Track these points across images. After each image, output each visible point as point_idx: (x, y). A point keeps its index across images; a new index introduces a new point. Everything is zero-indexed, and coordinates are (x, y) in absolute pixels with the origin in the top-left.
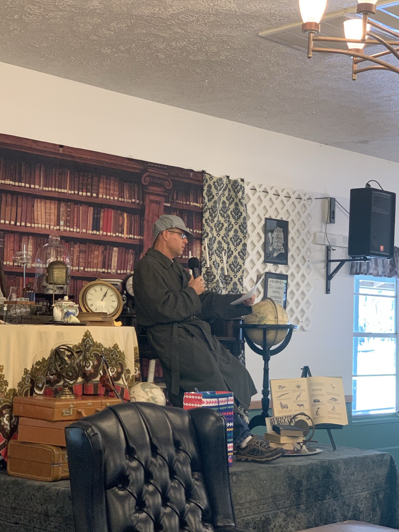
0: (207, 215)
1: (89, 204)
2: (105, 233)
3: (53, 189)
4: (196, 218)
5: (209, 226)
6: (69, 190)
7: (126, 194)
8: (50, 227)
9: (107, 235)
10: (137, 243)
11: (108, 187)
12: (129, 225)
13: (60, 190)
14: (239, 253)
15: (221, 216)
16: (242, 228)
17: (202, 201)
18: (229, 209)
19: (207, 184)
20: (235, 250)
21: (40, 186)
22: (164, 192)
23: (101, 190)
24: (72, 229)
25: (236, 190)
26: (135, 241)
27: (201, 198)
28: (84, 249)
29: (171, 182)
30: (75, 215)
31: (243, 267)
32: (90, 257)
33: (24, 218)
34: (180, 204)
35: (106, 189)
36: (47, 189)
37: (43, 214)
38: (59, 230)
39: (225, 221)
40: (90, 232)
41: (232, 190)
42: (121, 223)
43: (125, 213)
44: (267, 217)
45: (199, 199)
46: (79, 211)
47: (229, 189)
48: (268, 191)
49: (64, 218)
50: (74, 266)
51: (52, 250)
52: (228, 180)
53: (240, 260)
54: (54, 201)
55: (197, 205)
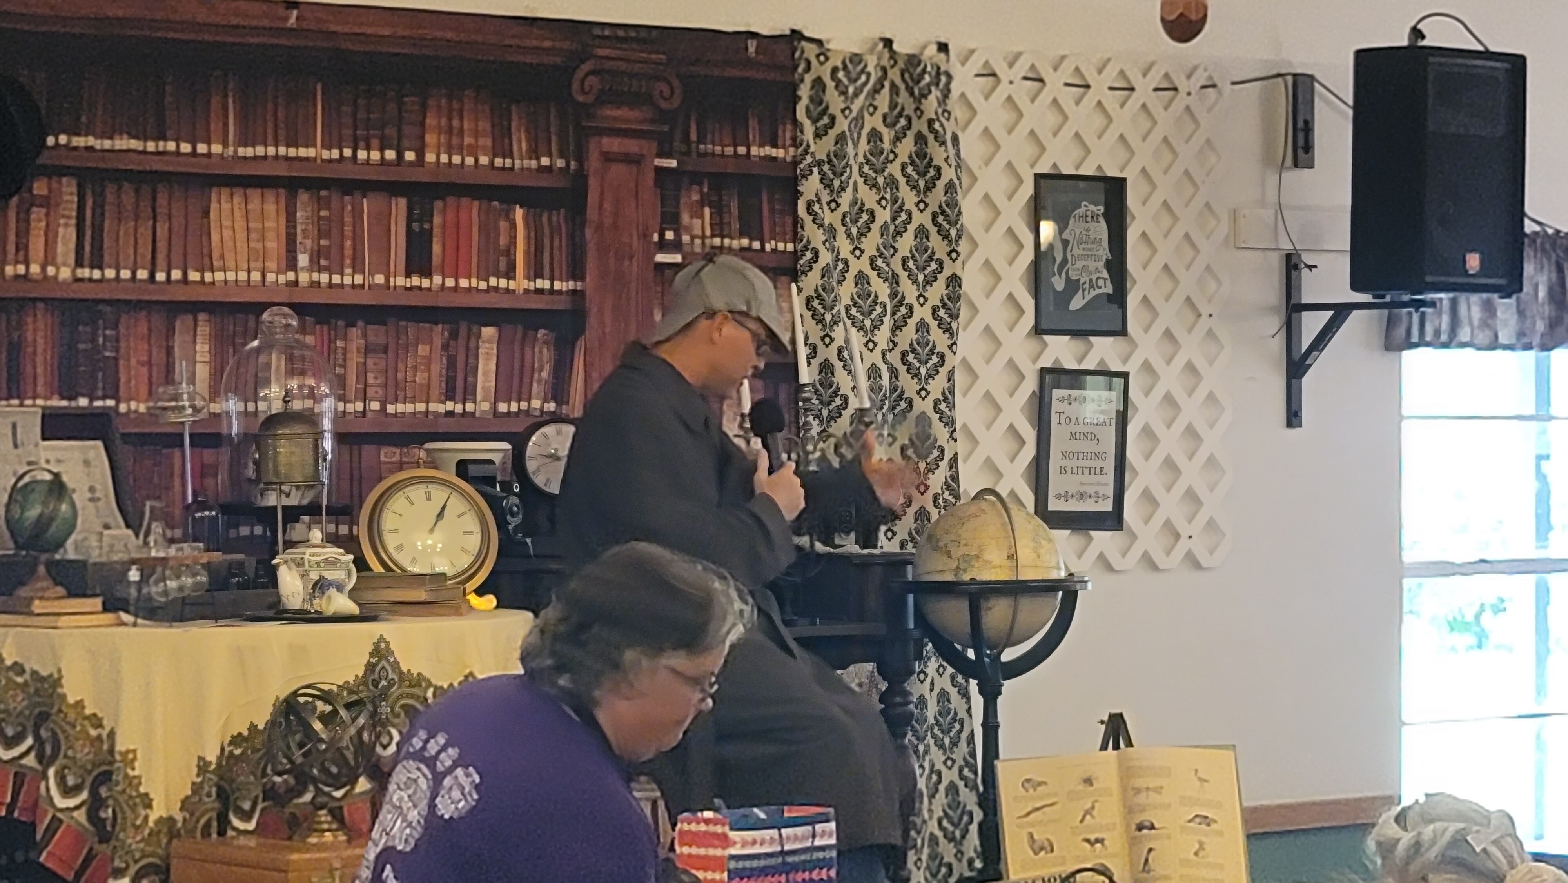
0: (811, 186)
1: (393, 188)
2: (450, 282)
3: (271, 151)
4: (771, 201)
5: (821, 226)
6: (323, 147)
7: (520, 142)
8: (264, 276)
9: (456, 288)
10: (562, 304)
11: (456, 123)
12: (532, 249)
13: (292, 152)
14: (934, 310)
15: (865, 182)
16: (944, 223)
17: (794, 139)
18: (896, 156)
19: (808, 78)
20: (922, 300)
21: (225, 145)
22: (652, 121)
23: (431, 139)
24: (336, 279)
25: (916, 91)
26: (555, 297)
27: (789, 127)
28: (382, 340)
29: (676, 83)
30: (348, 230)
31: (951, 361)
32: (401, 366)
33: (176, 258)
34: (713, 154)
35: (450, 131)
36: (249, 152)
37: (241, 235)
38: (296, 283)
39: (879, 202)
40: (400, 281)
41: (902, 86)
42: (503, 241)
43: (518, 206)
44: (1044, 168)
45: (780, 132)
46: (357, 215)
47: (893, 85)
48: (1044, 76)
49: (308, 243)
50: (350, 402)
51: (274, 356)
52: (887, 55)
53: (937, 337)
54: (274, 190)
55: (774, 152)
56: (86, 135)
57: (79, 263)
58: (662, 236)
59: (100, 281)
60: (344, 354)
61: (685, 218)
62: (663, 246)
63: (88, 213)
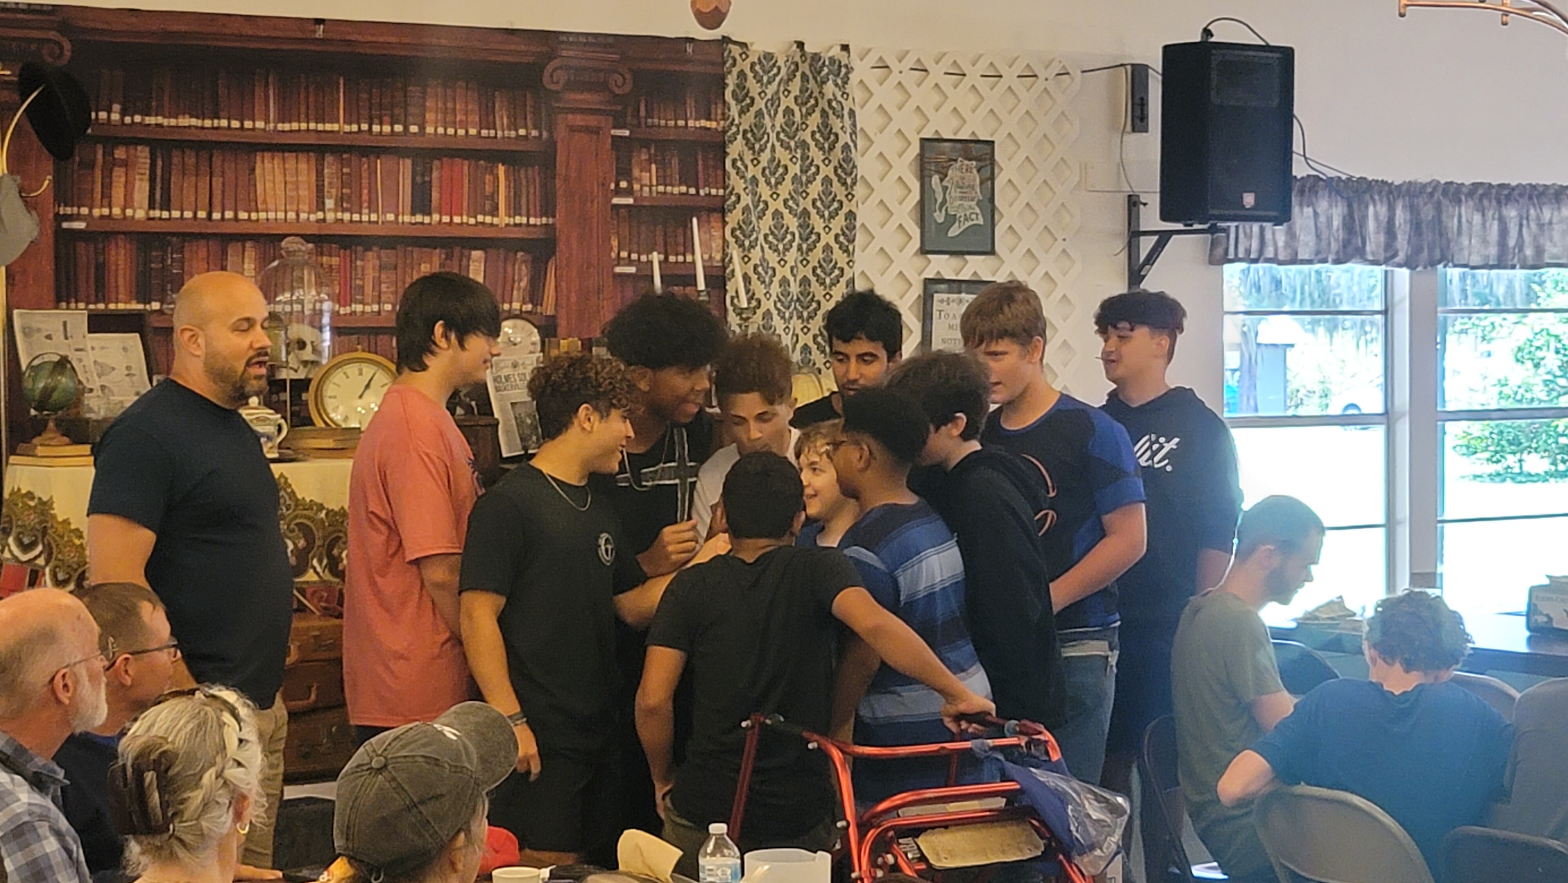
0: (737, 148)
1: (401, 152)
2: (446, 219)
3: (304, 126)
4: (705, 160)
5: (745, 177)
6: (345, 122)
7: (502, 117)
8: (298, 215)
9: (451, 224)
10: (539, 234)
11: (450, 105)
12: (512, 194)
13: (320, 127)
14: (836, 237)
15: (781, 145)
16: (843, 174)
17: (723, 114)
18: (806, 126)
19: (735, 71)
20: (827, 229)
21: (267, 122)
22: (608, 103)
23: (430, 116)
24: (356, 217)
25: (819, 79)
26: (533, 230)
27: (720, 106)
28: (393, 260)
29: (628, 76)
31: (850, 273)
33: (229, 202)
34: (659, 126)
35: (445, 111)
36: (287, 127)
37: (280, 186)
38: (324, 220)
39: (792, 160)
40: (407, 219)
41: (810, 76)
42: (488, 189)
43: (500, 165)
44: (927, 134)
45: (713, 111)
46: (372, 172)
47: (803, 74)
48: (928, 68)
49: (334, 191)
50: (368, 304)
51: (306, 272)
52: (799, 54)
53: (838, 256)
54: (305, 155)
55: (708, 124)
56: (157, 115)
57: (152, 207)
58: (617, 185)
59: (169, 219)
60: (363, 271)
61: (636, 172)
62: (618, 192)
63: (159, 172)
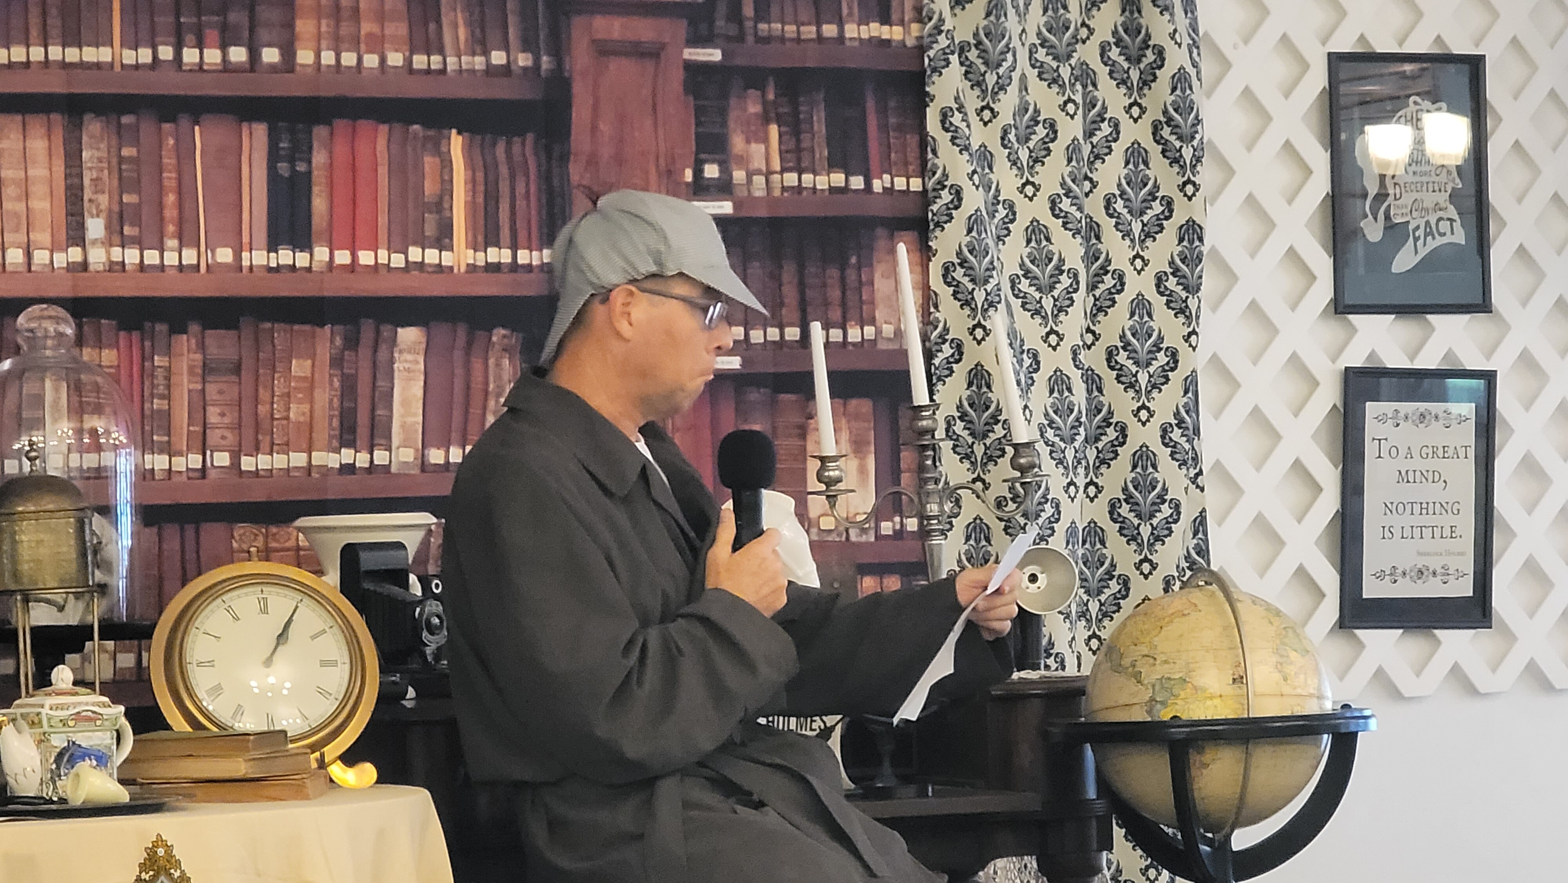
0: (948, 85)
1: (244, 109)
2: (343, 257)
3: (37, 53)
4: (883, 111)
5: (966, 148)
7: (456, 27)
8: (29, 255)
9: (353, 267)
10: (532, 287)
11: (345, 2)
12: (480, 199)
13: (72, 55)
14: (1160, 279)
15: (1040, 75)
16: (1173, 139)
17: (918, 9)
18: (1091, 31)
20: (1138, 263)
23: (304, 26)
24: (152, 257)
26: (520, 276)
28: (232, 354)
30: (169, 177)
31: (1188, 361)
32: (263, 394)
34: (782, 39)
35: (337, 13)
38: (84, 266)
39: (1063, 107)
40: (260, 258)
42: (430, 188)
43: (454, 132)
44: (1344, 44)
45: (896, 2)
46: (185, 154)
49: (104, 200)
50: (180, 454)
51: (48, 384)
53: (1165, 322)
54: (43, 117)
55: (886, 32)
58: (698, 172)
61: (738, 143)
62: (701, 188)
